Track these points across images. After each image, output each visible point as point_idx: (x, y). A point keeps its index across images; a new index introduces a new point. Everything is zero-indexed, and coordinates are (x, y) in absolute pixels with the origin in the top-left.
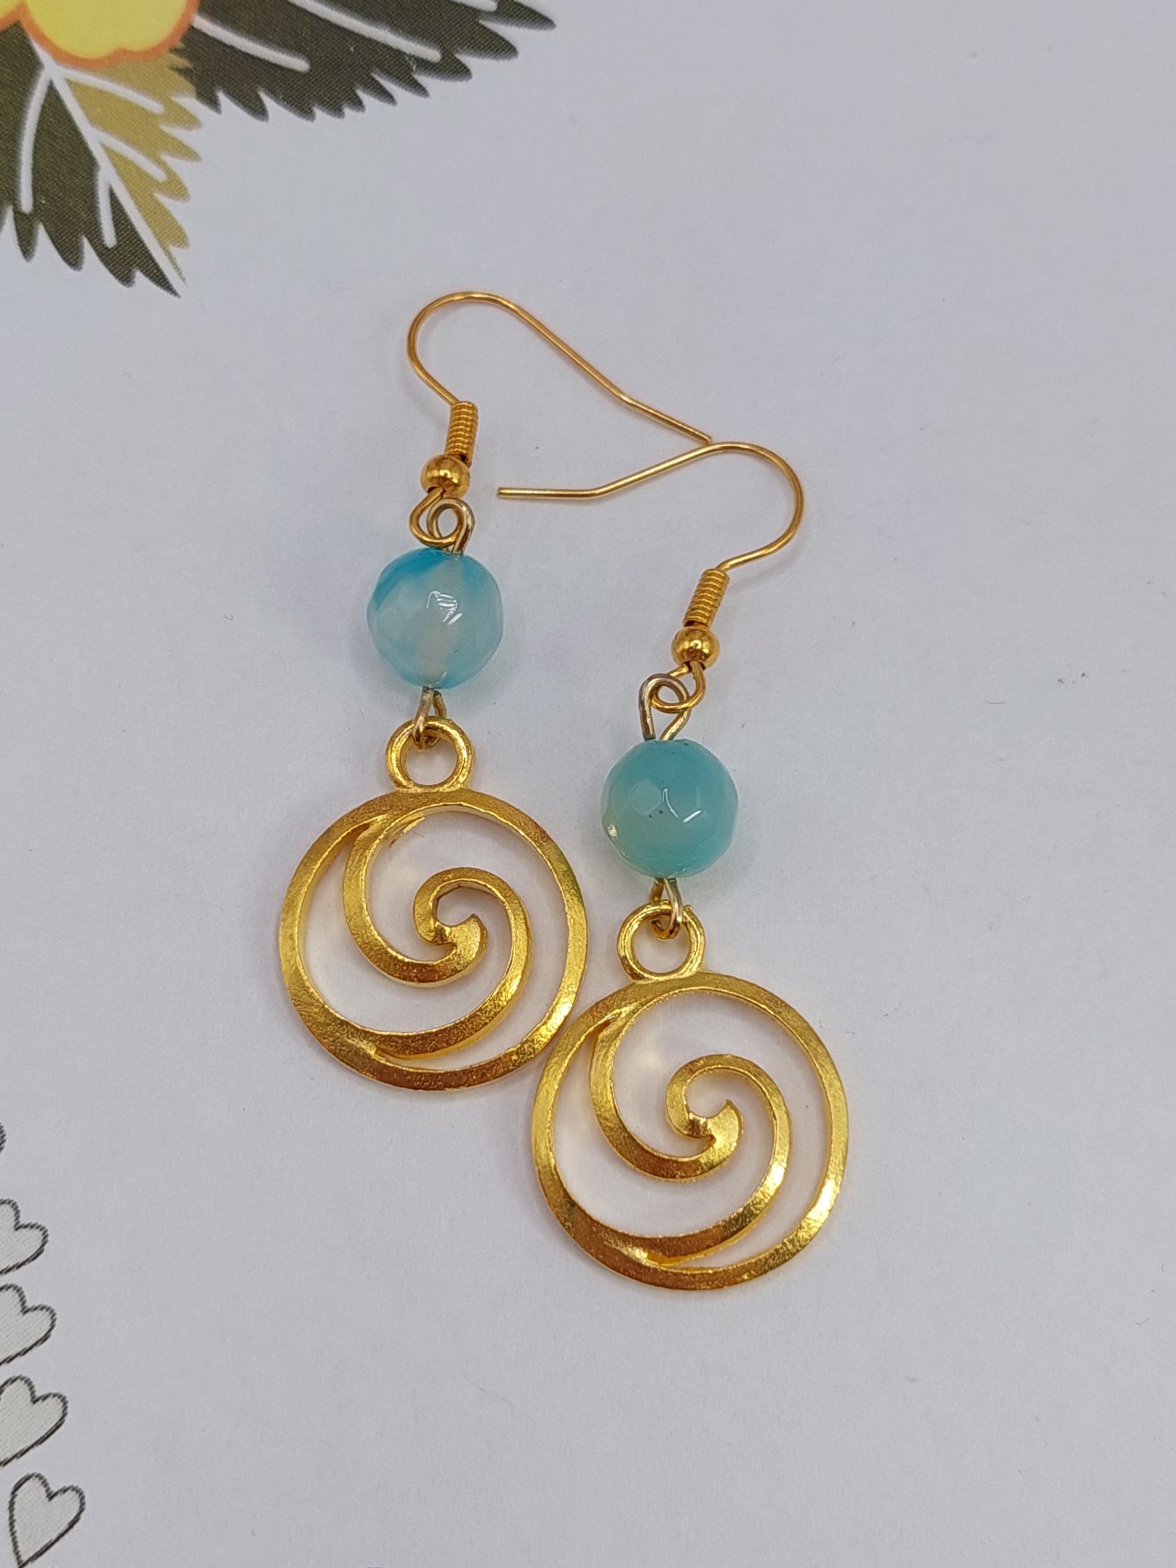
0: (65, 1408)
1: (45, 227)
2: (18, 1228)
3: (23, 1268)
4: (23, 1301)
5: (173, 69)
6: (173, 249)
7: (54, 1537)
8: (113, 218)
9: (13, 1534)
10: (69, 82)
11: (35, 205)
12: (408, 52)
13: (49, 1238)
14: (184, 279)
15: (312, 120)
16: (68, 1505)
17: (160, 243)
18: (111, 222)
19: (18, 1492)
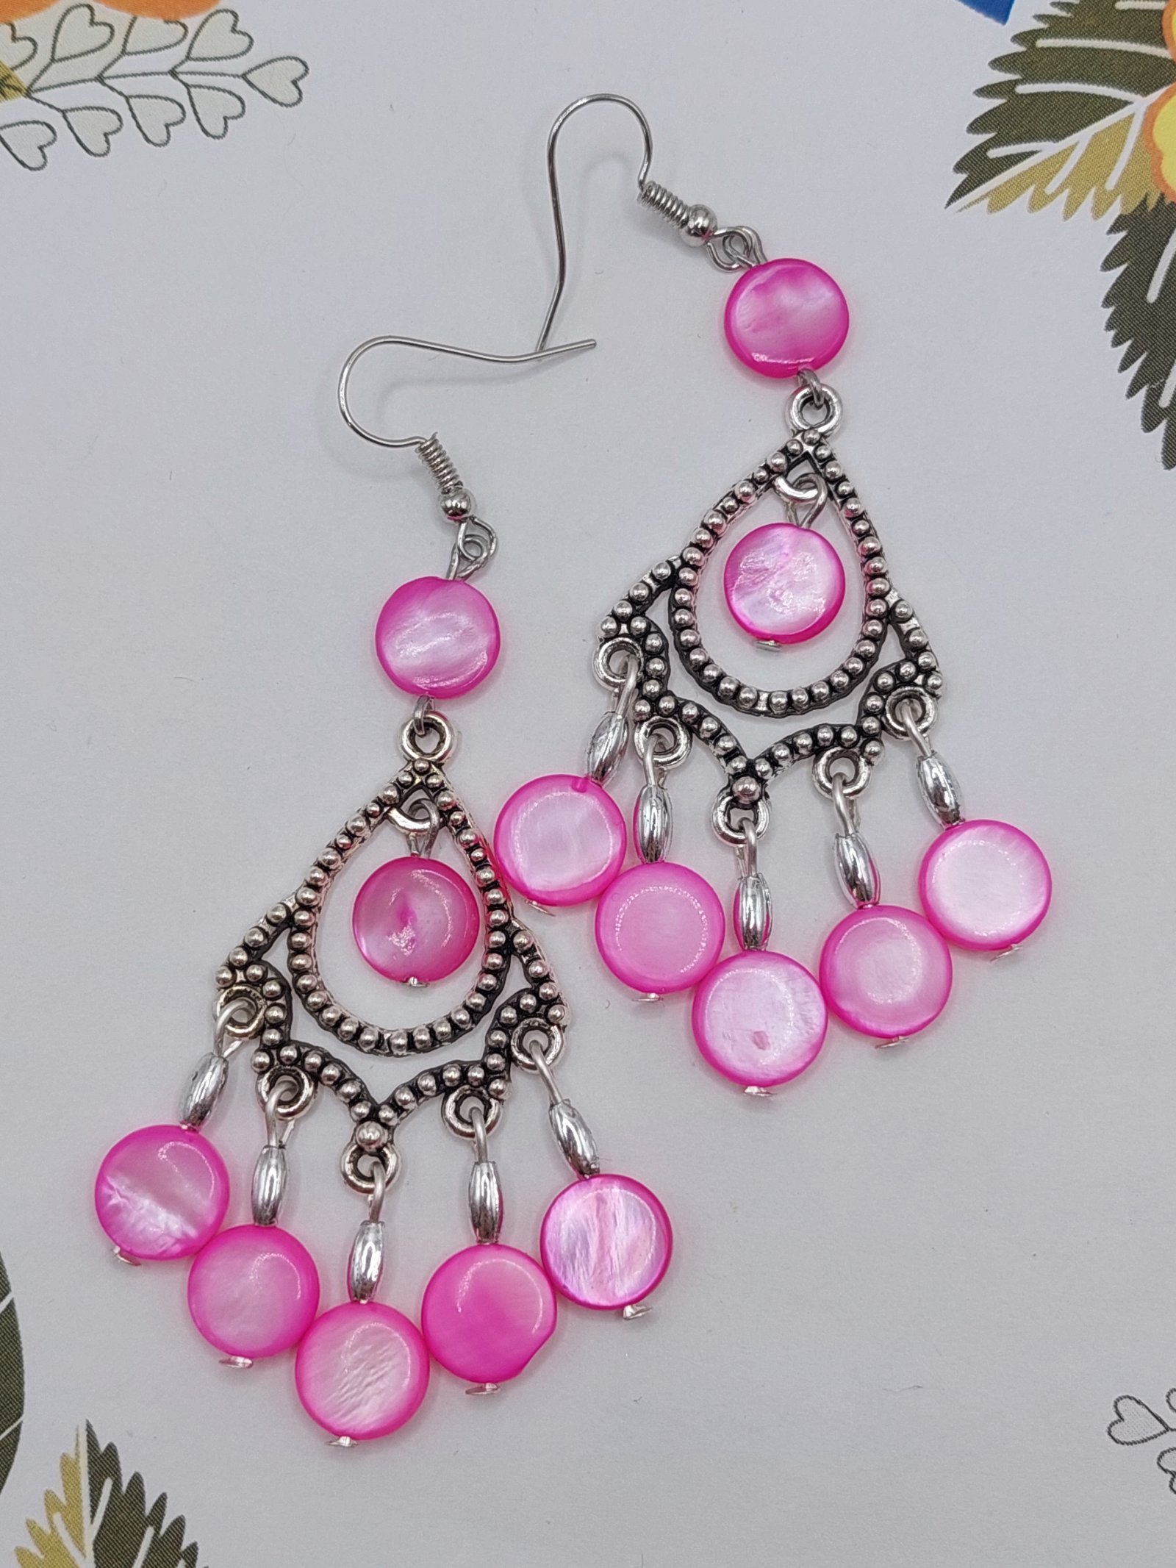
0: (99, 155)
1: (1004, 104)
2: (225, 119)
3: (197, 123)
4: (175, 124)
5: (1146, 196)
6: (987, 201)
7: (14, 151)
8: (1012, 155)
9: (18, 124)
10: (1132, 116)
11: (1022, 95)
12: (1167, 381)
13: (217, 140)
14: (960, 211)
15: (1102, 306)
16: (35, 160)
17: (992, 191)
18: (1009, 154)
19: (45, 127)
